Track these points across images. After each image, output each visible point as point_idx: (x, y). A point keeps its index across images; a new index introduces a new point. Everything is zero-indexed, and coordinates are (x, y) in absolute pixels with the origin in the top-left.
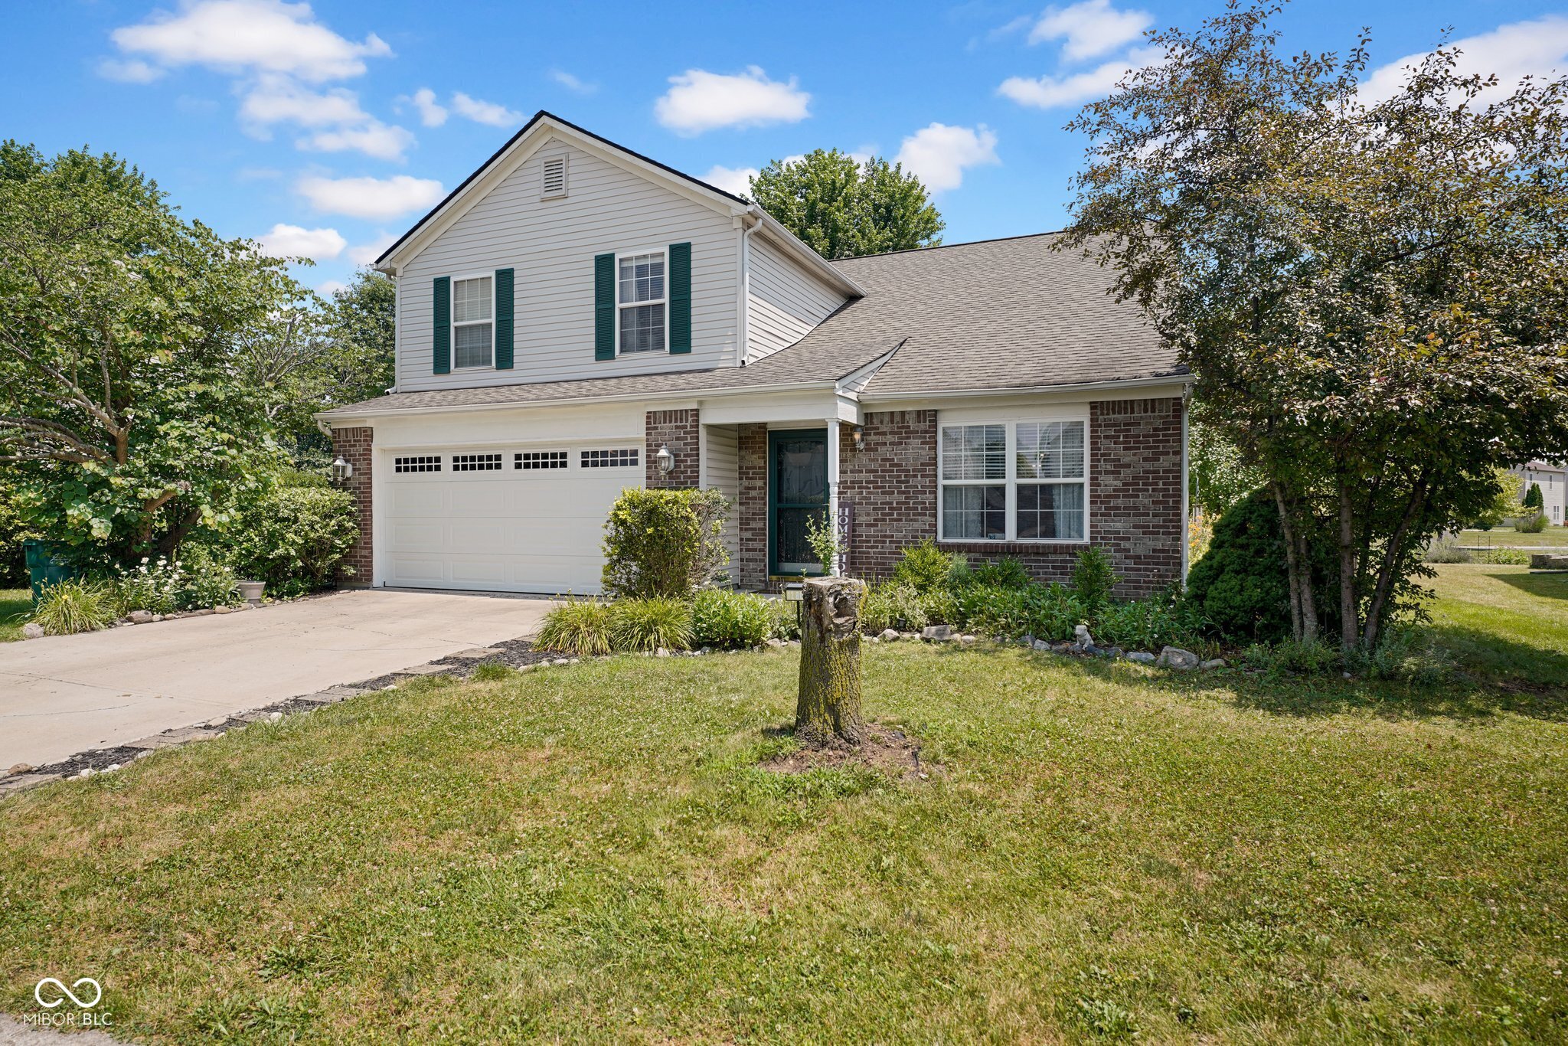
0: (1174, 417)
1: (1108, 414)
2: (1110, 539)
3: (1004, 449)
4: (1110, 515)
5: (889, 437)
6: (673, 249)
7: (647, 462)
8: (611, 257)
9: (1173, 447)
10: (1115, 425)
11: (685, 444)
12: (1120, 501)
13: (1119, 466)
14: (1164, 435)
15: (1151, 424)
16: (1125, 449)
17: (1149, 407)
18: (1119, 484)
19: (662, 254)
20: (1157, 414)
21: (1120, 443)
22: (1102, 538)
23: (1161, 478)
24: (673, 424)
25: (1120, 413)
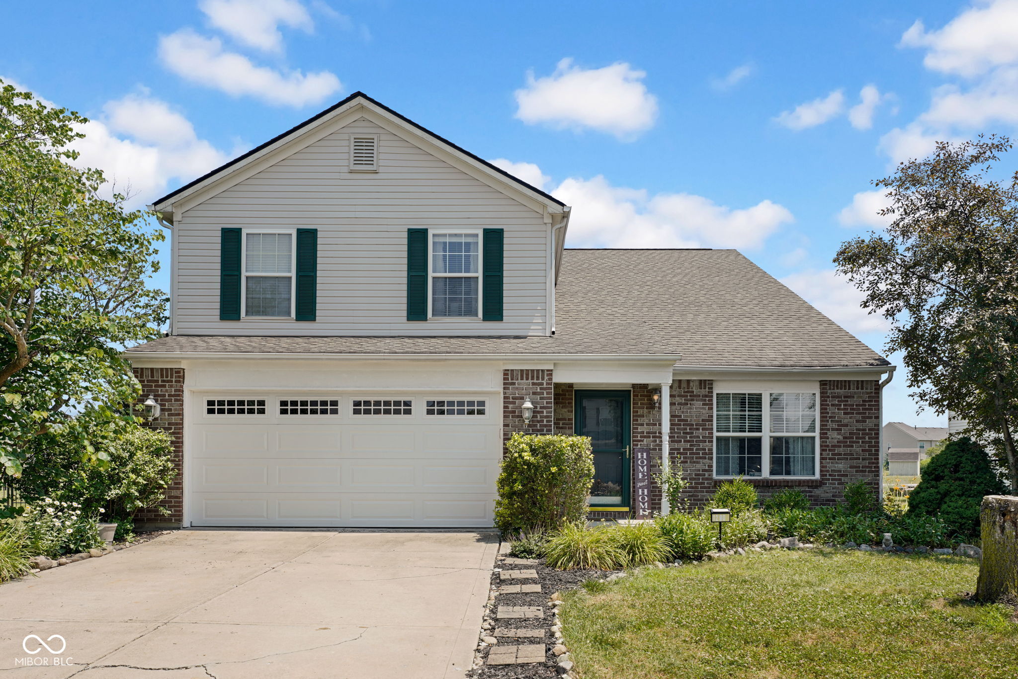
0: (875, 393)
1: (834, 389)
2: (835, 476)
3: (761, 411)
4: (834, 459)
5: (677, 398)
6: (487, 232)
7: (504, 412)
8: (424, 232)
9: (874, 413)
10: (838, 397)
11: (541, 398)
12: (841, 449)
13: (841, 425)
14: (869, 405)
15: (861, 397)
16: (845, 414)
17: (860, 385)
18: (841, 437)
19: (477, 235)
20: (864, 390)
21: (841, 409)
22: (830, 475)
23: (867, 434)
24: (530, 381)
25: (841, 389)
